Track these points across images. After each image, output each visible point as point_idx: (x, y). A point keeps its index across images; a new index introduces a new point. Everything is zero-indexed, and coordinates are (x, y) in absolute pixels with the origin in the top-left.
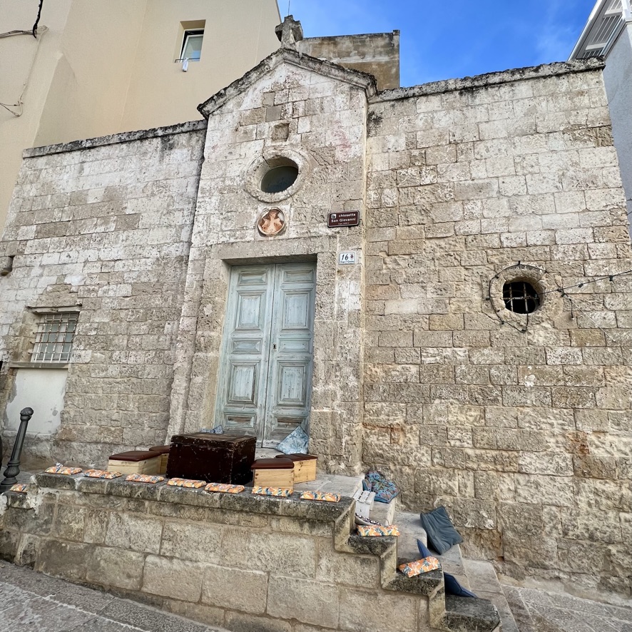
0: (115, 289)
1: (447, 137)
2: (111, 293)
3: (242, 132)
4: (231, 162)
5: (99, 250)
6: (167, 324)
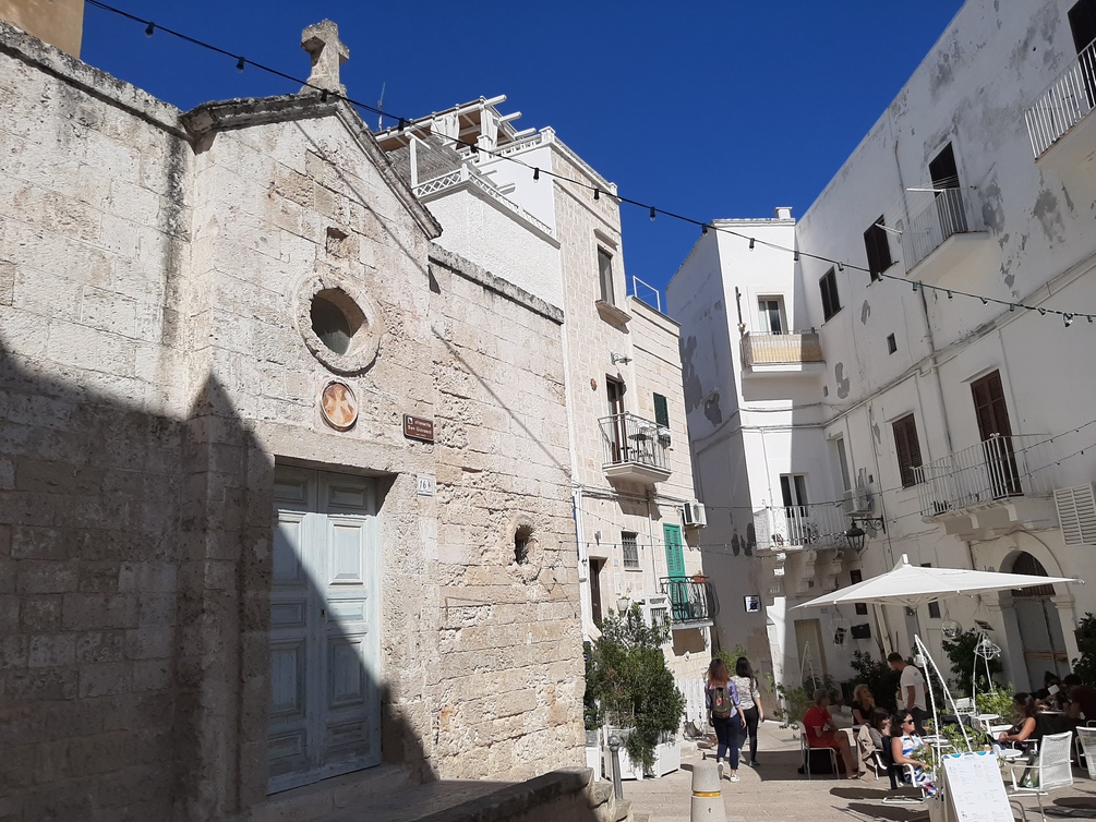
3: (280, 207)
4: (267, 259)
6: (123, 568)
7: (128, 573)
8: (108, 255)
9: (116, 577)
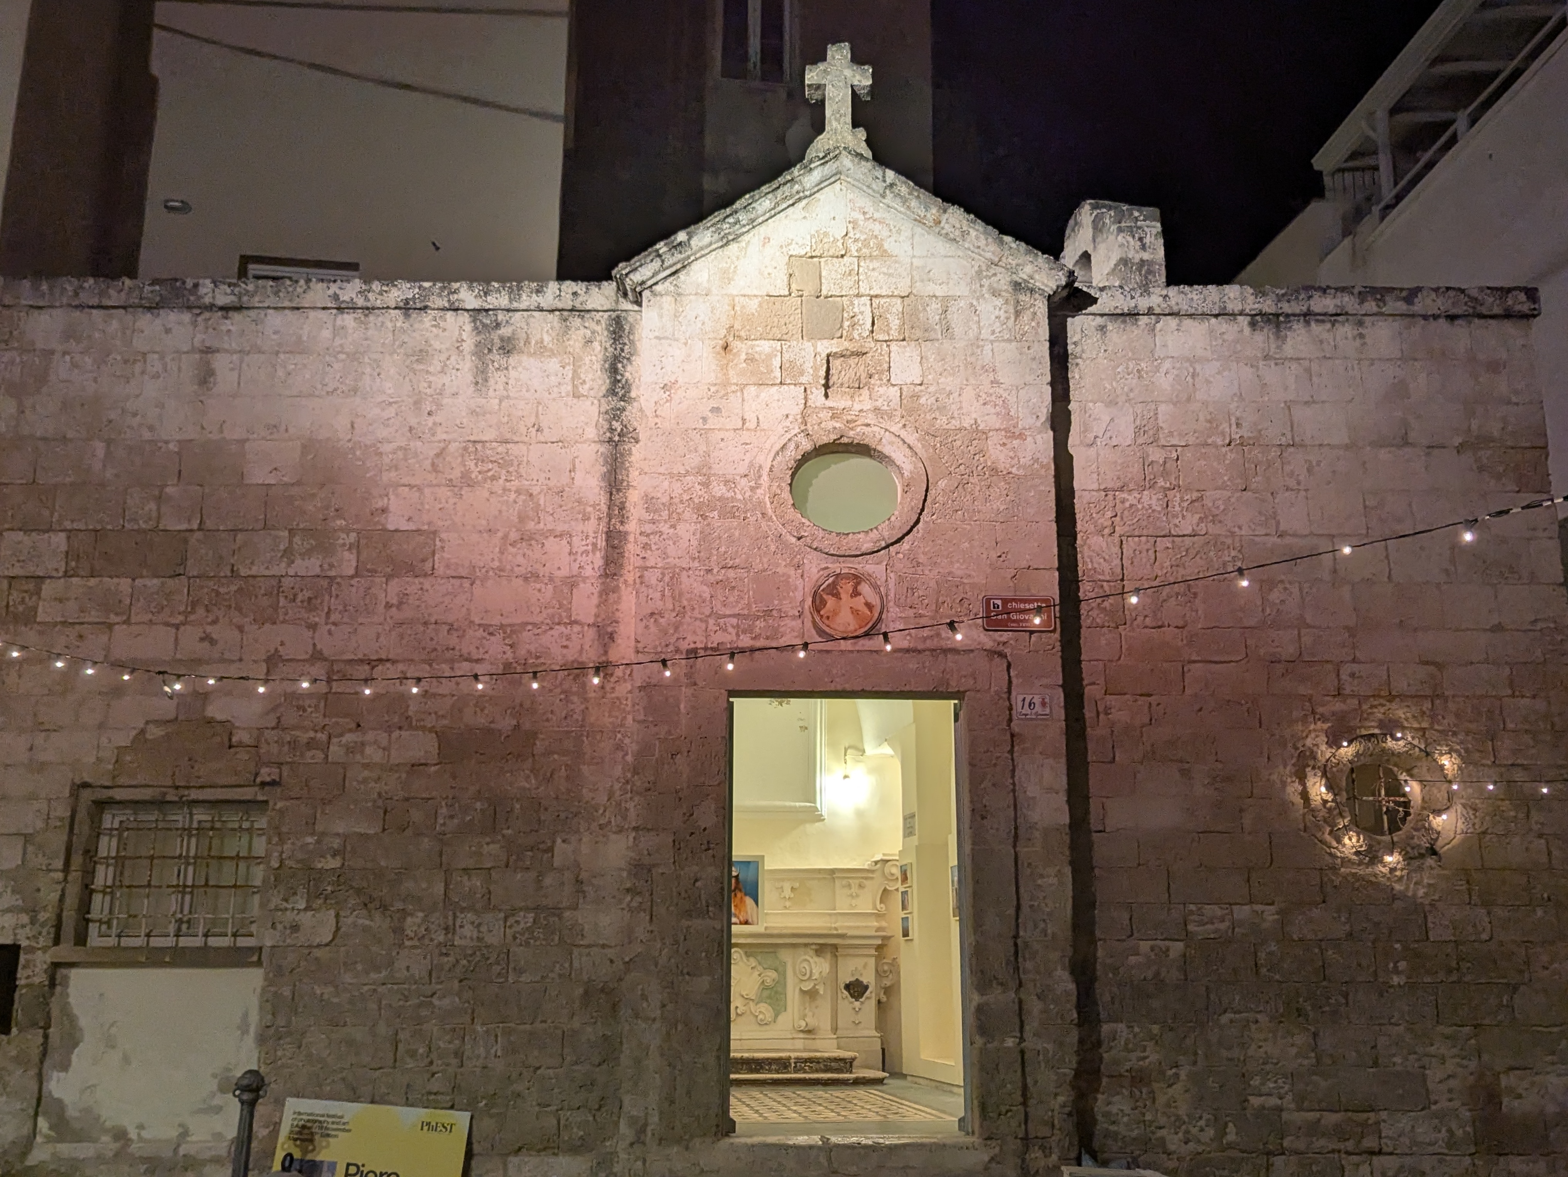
0: (384, 743)
1: (1225, 426)
2: (373, 754)
3: (743, 356)
4: (721, 435)
5: (313, 627)
6: (559, 841)
7: (565, 846)
8: (535, 490)
9: (551, 850)
